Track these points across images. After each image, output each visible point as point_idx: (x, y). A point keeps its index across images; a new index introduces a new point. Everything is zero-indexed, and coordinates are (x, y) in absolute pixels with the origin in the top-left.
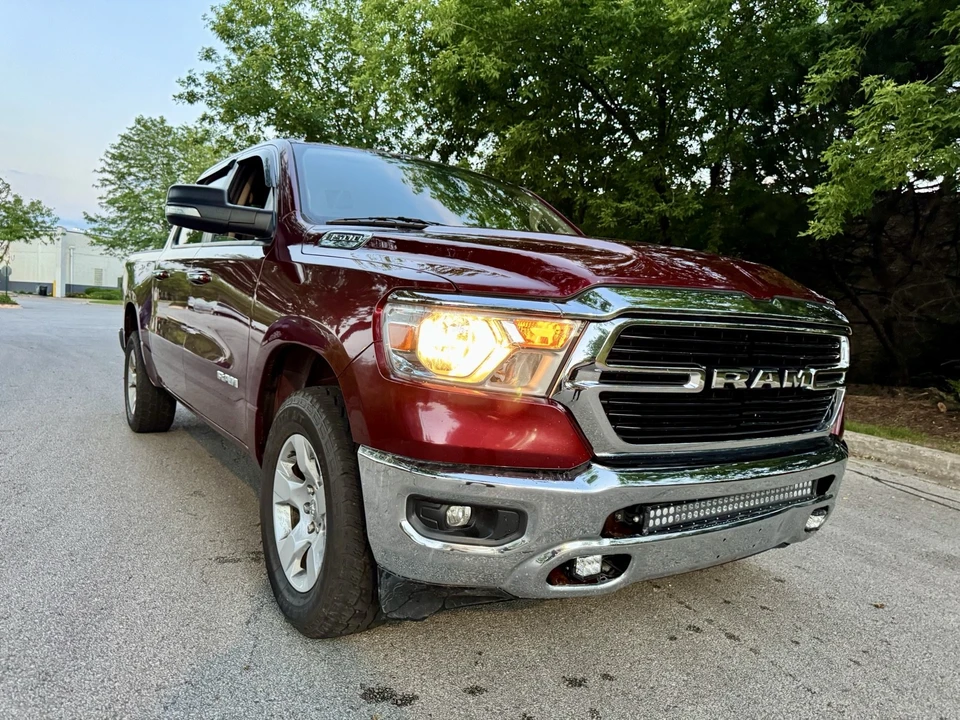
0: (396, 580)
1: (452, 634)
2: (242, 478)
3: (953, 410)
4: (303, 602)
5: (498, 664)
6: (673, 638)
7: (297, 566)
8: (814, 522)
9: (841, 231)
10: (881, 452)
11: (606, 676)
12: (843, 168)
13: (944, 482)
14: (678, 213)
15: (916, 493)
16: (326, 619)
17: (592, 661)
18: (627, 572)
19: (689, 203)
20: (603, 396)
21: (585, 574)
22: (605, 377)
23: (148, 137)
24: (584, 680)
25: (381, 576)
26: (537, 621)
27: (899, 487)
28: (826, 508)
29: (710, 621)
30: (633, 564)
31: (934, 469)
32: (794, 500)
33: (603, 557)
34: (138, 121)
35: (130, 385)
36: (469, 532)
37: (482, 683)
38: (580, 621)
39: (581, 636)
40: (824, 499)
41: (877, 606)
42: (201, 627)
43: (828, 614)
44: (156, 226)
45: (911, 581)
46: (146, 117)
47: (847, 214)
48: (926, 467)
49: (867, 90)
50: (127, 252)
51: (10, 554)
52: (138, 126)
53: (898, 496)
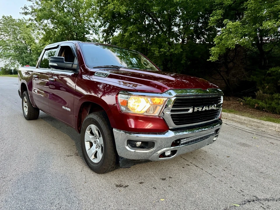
0: (124, 159)
1: (132, 170)
2: (64, 132)
3: (244, 104)
4: (97, 165)
5: (145, 177)
6: (183, 168)
7: (93, 157)
8: (215, 139)
9: (218, 59)
10: (227, 117)
11: (170, 177)
12: (218, 43)
13: (242, 124)
14: (176, 52)
15: (236, 127)
16: (104, 169)
17: (166, 174)
18: (176, 154)
19: (179, 49)
20: (171, 115)
21: (167, 155)
22: (172, 111)
23: (7, 22)
24: (165, 179)
25: (120, 158)
26: (152, 166)
27: (232, 126)
28: (217, 136)
29: (191, 163)
30: (177, 152)
31: (240, 120)
32: (211, 135)
33: (171, 151)
34: (3, 17)
35: (24, 106)
36: (141, 147)
37: (142, 181)
38: (162, 165)
39: (162, 168)
40: (217, 133)
41: (228, 157)
42: (70, 173)
43: (217, 159)
44: (12, 51)
45: (235, 150)
46: (5, 16)
47: (219, 55)
48: (238, 120)
49: (225, 23)
50: (3, 59)
51: (10, 158)
52: (3, 19)
53: (232, 128)
